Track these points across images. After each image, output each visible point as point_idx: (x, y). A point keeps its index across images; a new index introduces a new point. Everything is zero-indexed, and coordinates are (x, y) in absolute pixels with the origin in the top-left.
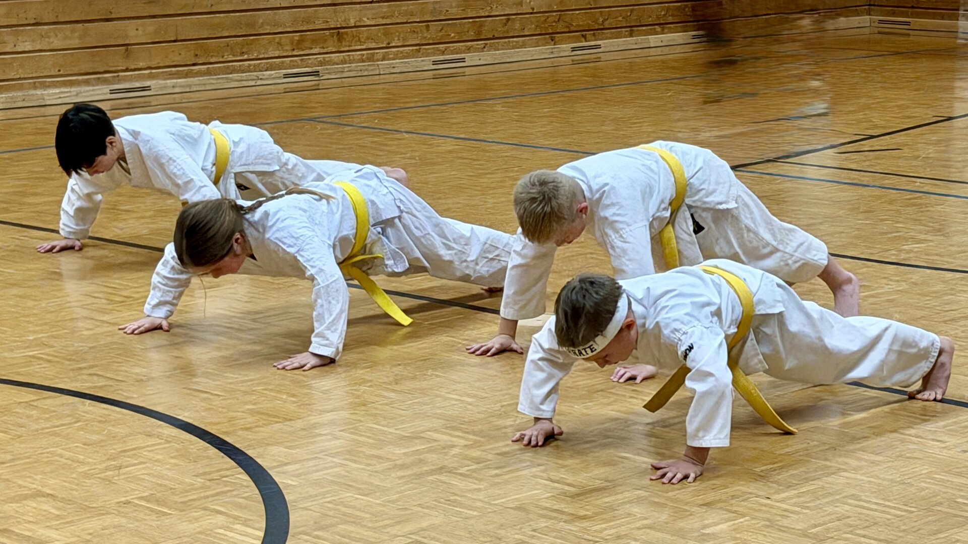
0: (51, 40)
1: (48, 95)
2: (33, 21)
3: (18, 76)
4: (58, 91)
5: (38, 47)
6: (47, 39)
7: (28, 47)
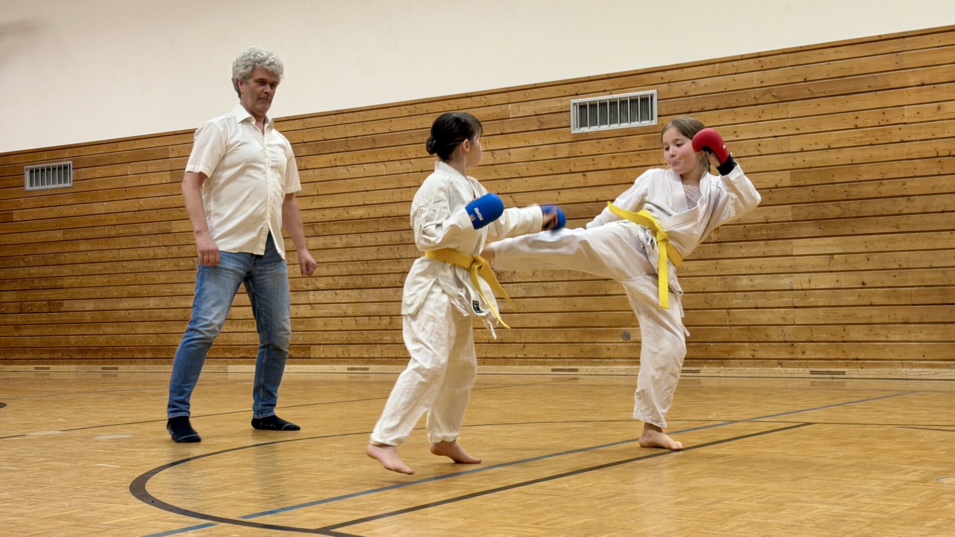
0: (917, 334)
1: (911, 372)
2: (902, 321)
3: (889, 358)
4: (919, 370)
5: (906, 339)
6: (913, 334)
7: (897, 338)
